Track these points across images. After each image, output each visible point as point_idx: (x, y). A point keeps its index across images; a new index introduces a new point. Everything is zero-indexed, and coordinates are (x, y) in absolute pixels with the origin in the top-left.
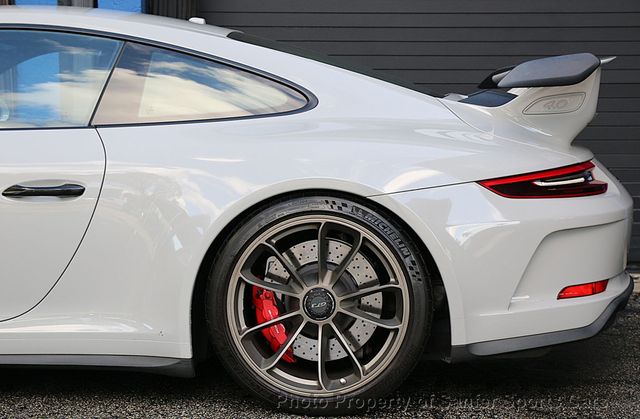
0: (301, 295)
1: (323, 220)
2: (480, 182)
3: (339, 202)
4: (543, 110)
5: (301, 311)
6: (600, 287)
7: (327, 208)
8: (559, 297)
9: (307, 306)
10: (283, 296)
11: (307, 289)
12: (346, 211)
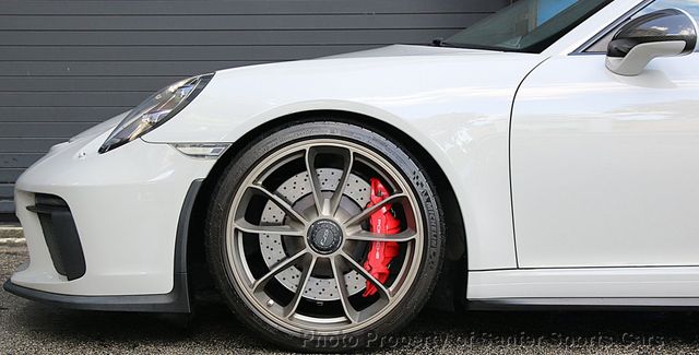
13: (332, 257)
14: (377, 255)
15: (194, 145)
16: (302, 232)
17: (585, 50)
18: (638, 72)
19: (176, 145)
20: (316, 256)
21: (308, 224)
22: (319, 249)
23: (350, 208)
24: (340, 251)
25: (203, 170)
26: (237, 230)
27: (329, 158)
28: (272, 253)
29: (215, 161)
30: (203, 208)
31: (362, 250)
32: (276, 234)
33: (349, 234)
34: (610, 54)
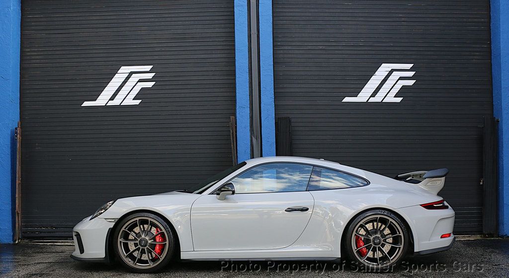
0: (371, 238)
1: (379, 216)
2: (421, 205)
3: (383, 211)
4: (431, 185)
5: (371, 243)
6: (449, 235)
7: (380, 213)
8: (441, 238)
9: (374, 241)
10: (364, 238)
11: (373, 237)
12: (385, 214)
13: (145, 248)
14: (157, 247)
15: (111, 219)
16: (138, 242)
17: (212, 193)
18: (224, 199)
19: (105, 219)
20: (141, 248)
21: (139, 240)
22: (142, 246)
23: (151, 235)
24: (147, 247)
25: (112, 225)
26: (121, 242)
27: (144, 222)
28: (132, 248)
29: (114, 223)
30: (112, 235)
31: (153, 246)
32: (133, 243)
33: (149, 242)
34: (217, 194)
